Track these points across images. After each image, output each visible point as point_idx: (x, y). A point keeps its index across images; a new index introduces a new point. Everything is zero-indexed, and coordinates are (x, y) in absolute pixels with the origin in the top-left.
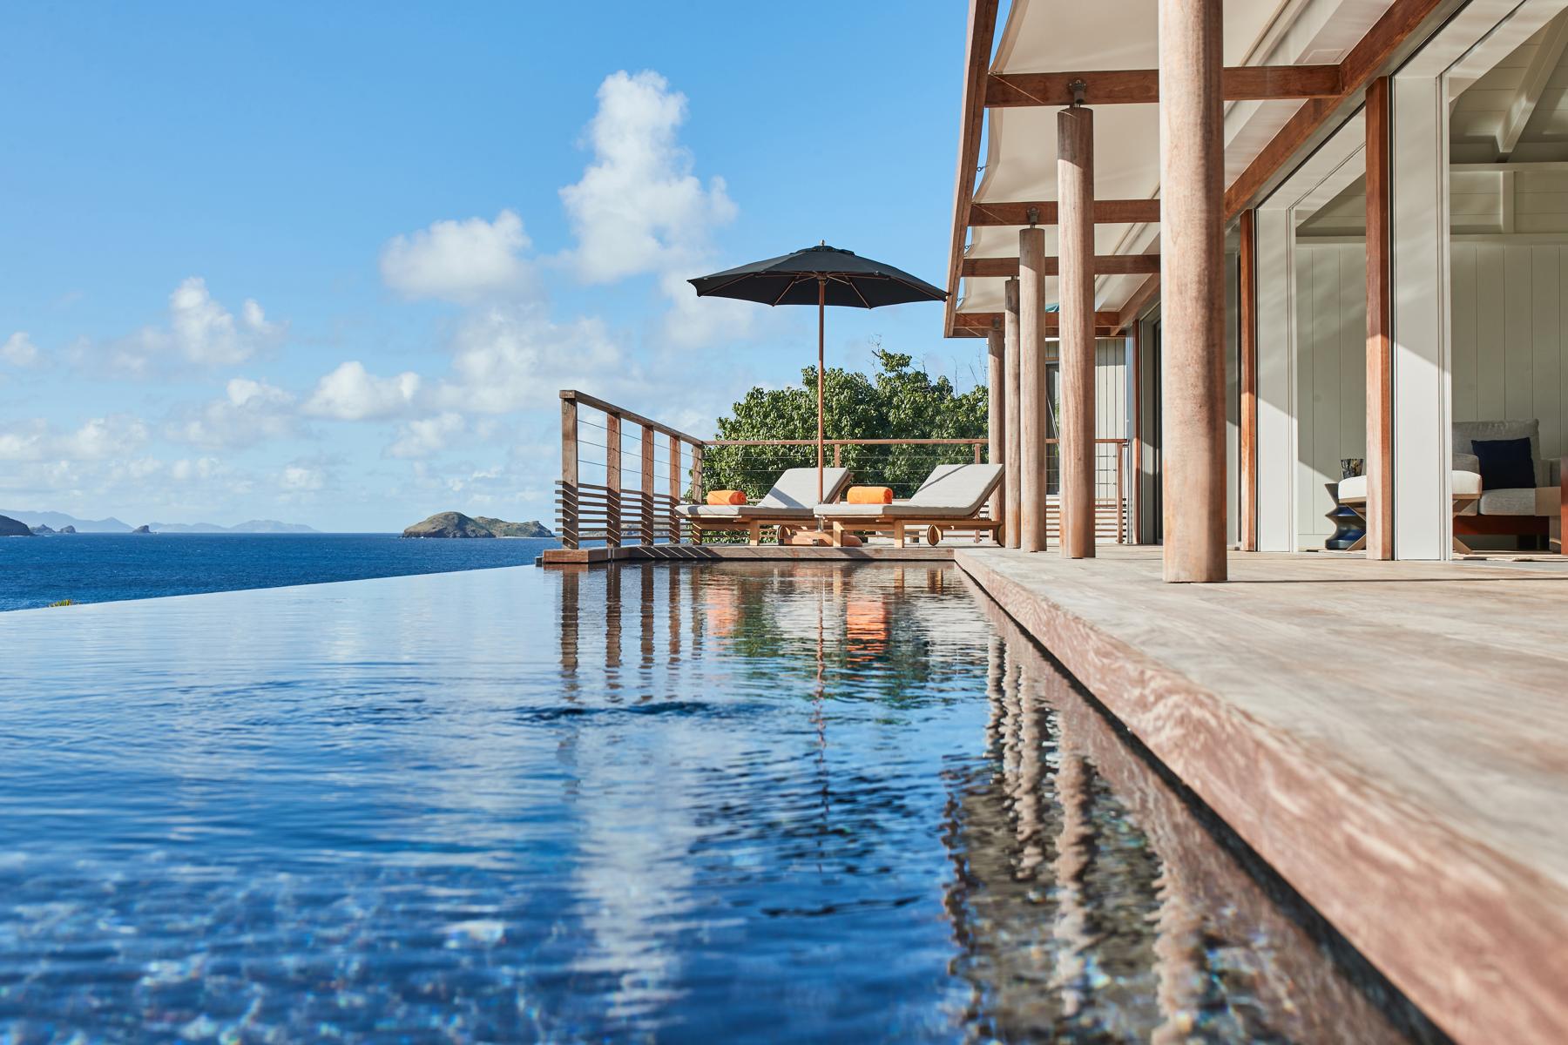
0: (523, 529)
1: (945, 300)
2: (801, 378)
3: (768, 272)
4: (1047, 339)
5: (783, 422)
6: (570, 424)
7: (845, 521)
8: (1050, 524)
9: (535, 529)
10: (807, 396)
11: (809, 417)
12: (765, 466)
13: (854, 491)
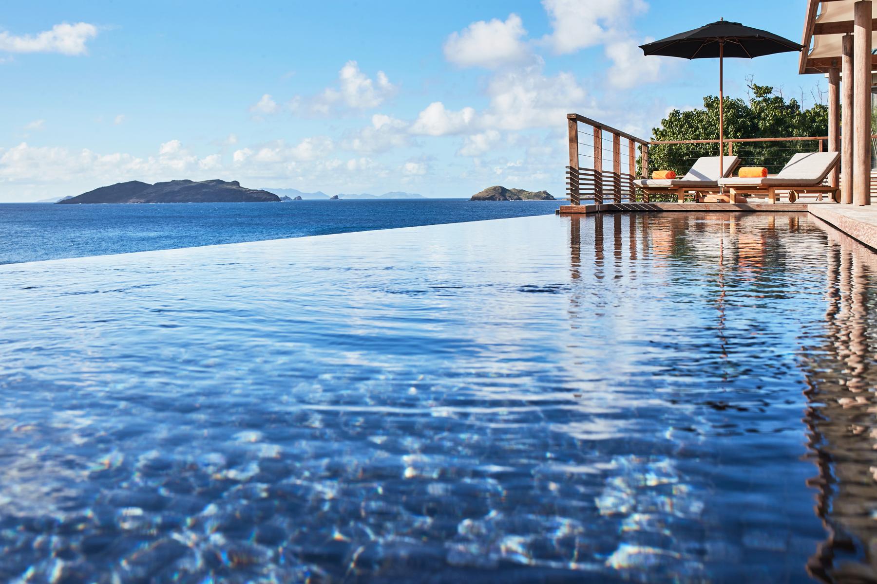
0: (538, 195)
1: (800, 51)
2: (703, 103)
3: (688, 39)
4: (873, 72)
5: (692, 131)
6: (573, 133)
7: (737, 188)
8: (872, 189)
9: (544, 195)
10: (707, 114)
11: (708, 127)
12: (682, 156)
13: (743, 170)
